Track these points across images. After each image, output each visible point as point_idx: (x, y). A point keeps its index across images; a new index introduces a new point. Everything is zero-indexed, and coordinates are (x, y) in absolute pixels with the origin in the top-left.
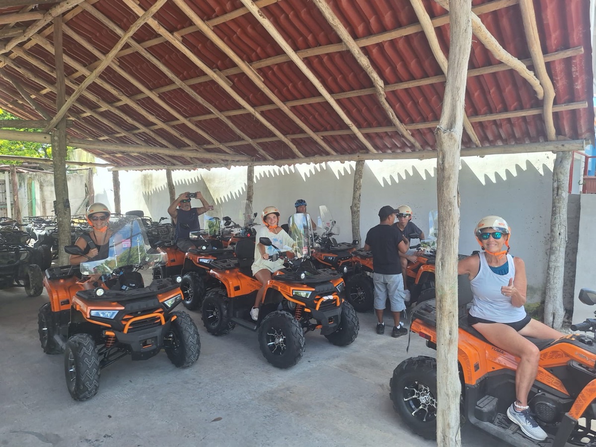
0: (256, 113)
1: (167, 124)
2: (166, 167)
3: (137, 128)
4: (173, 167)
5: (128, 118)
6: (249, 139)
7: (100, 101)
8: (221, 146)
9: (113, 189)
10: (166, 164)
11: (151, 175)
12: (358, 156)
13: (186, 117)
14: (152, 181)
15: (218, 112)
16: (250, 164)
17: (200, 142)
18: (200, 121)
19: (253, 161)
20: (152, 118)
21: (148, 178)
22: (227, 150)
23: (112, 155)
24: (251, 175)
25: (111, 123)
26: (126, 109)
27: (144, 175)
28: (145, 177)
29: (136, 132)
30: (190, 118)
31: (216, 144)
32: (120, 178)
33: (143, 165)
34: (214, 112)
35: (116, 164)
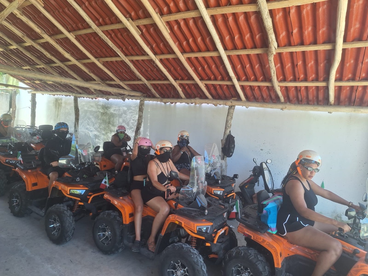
0: (157, 59)
1: (79, 61)
2: (74, 95)
3: (54, 63)
4: (79, 95)
5: (48, 53)
6: (146, 80)
7: (25, 37)
8: (121, 84)
9: (30, 107)
10: (74, 93)
11: (61, 99)
12: (231, 102)
13: (96, 57)
14: (61, 103)
15: (124, 56)
16: (142, 99)
17: (104, 78)
18: (107, 62)
19: (144, 97)
20: (67, 55)
21: (59, 101)
22: (126, 87)
23: (32, 81)
24: (142, 107)
25: (32, 56)
26: (47, 46)
27: (56, 99)
28: (57, 100)
29: (54, 65)
30: (99, 59)
31: (118, 81)
32: (37, 99)
33: (56, 91)
34: (120, 55)
35: (34, 89)
